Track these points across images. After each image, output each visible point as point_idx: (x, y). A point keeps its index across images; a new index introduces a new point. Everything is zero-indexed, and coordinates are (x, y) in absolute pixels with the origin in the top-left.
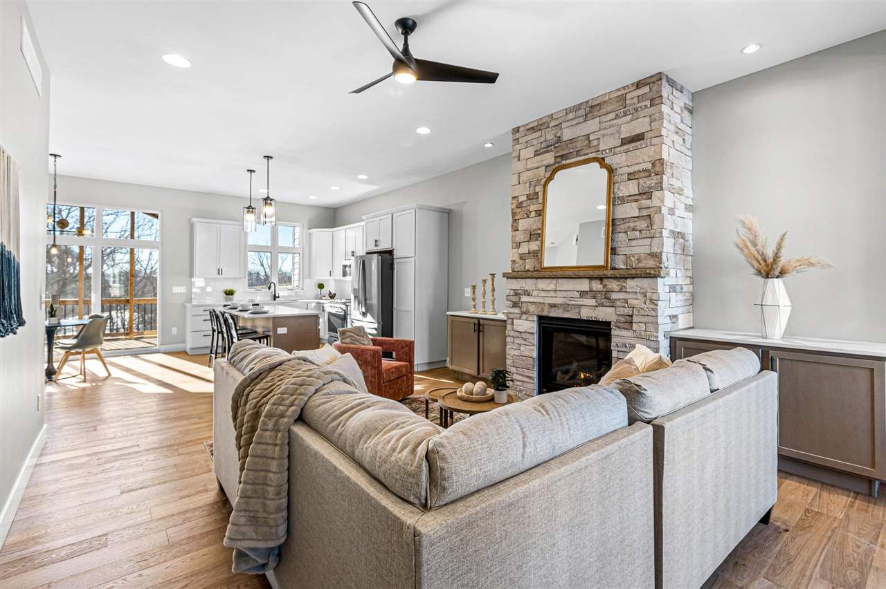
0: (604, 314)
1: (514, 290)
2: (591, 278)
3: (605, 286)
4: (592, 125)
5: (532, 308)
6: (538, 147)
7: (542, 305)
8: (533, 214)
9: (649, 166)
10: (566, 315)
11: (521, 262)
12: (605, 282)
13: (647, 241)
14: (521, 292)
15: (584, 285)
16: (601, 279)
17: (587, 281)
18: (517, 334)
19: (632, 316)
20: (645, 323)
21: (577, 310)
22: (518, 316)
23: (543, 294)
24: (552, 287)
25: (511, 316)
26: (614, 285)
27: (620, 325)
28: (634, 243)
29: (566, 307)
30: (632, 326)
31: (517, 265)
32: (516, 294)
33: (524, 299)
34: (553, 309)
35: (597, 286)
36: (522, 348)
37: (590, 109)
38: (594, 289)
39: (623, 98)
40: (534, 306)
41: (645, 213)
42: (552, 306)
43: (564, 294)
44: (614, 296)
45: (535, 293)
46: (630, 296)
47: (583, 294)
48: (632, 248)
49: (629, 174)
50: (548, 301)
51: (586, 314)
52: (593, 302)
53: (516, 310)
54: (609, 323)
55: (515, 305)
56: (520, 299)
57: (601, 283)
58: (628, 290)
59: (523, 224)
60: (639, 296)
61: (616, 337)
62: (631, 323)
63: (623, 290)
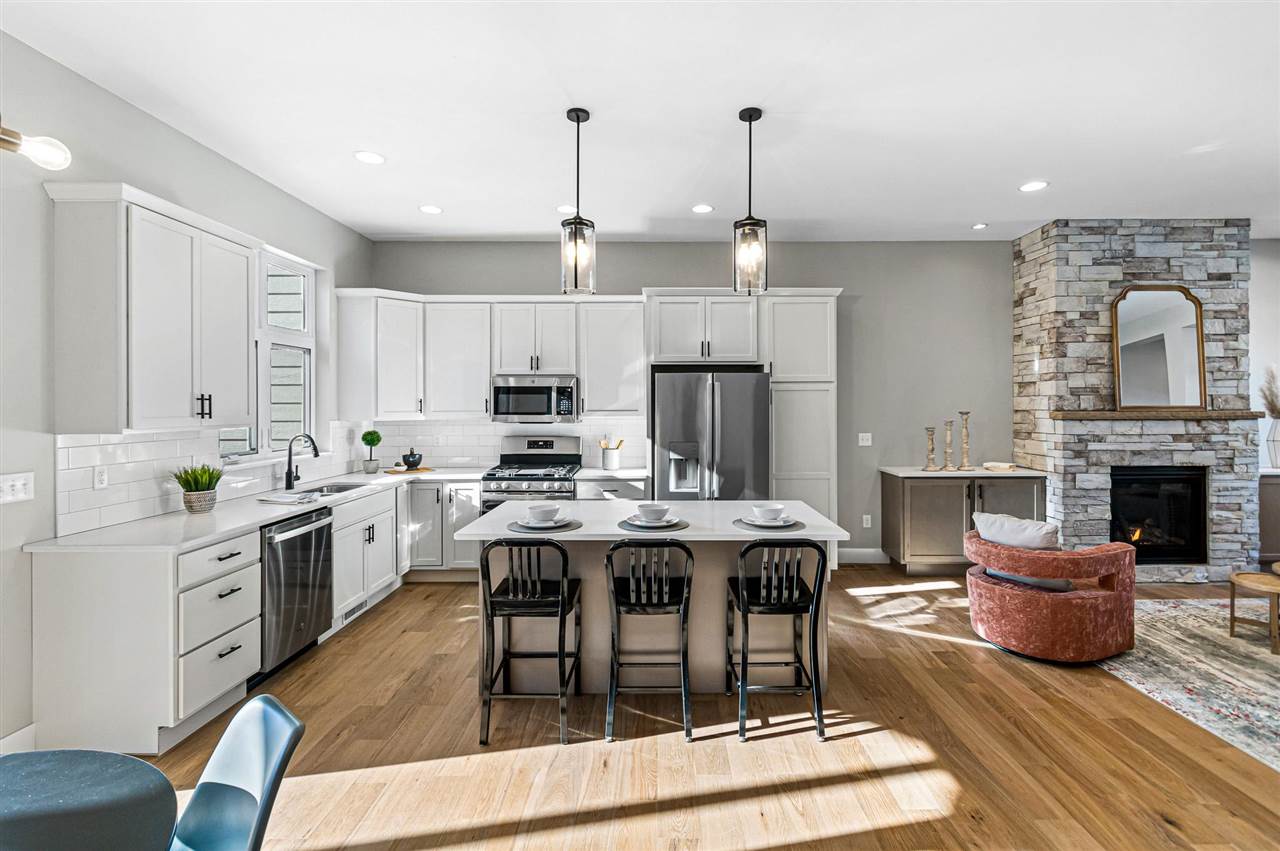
0: (1204, 458)
1: (1078, 435)
2: (1186, 420)
3: (1204, 429)
4: (1172, 249)
5: (1105, 458)
6: (1099, 254)
7: (1122, 453)
8: (1091, 338)
9: (1235, 307)
10: (1156, 463)
11: (1073, 398)
12: (1204, 424)
13: (1235, 383)
14: (1089, 437)
15: (1179, 428)
16: (1198, 421)
17: (1181, 423)
18: (1084, 493)
19: (1232, 459)
20: (1247, 465)
21: (1169, 456)
22: (1084, 469)
23: (1122, 439)
24: (1138, 431)
25: (1073, 470)
26: (1214, 427)
27: (1221, 468)
28: (1219, 383)
29: (1154, 453)
30: (1233, 469)
31: (1066, 403)
32: (1080, 441)
33: (1092, 446)
34: (1136, 458)
35: (1194, 428)
36: (1089, 510)
37: (1171, 230)
38: (1192, 432)
39: (1210, 231)
40: (1108, 456)
41: (1231, 354)
42: (1135, 453)
43: (1153, 438)
44: (1214, 438)
45: (1110, 438)
46: (1231, 438)
47: (1176, 438)
48: (1218, 389)
49: (1216, 312)
50: (1130, 447)
51: (1179, 460)
52: (1189, 446)
53: (1081, 462)
54: (1204, 468)
55: (1078, 454)
56: (1087, 446)
57: (1199, 426)
58: (1230, 432)
59: (1073, 349)
60: (1240, 438)
61: (1216, 482)
62: (1231, 466)
63: (1225, 432)
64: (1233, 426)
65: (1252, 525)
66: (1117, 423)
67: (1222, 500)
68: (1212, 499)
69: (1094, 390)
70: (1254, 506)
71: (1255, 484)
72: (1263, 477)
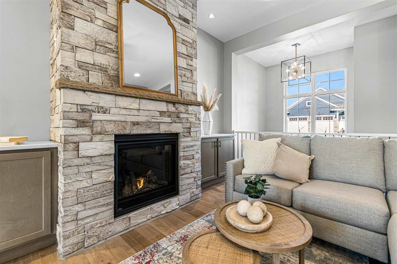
0: (176, 128)
1: (81, 105)
2: (167, 102)
3: (177, 109)
5: (109, 127)
7: (123, 124)
9: (191, 41)
10: (149, 131)
11: (81, 72)
12: (177, 105)
13: (191, 85)
14: (93, 108)
15: (163, 107)
16: (174, 103)
17: (164, 104)
18: (88, 161)
19: (190, 128)
20: (196, 132)
21: (158, 127)
22: (88, 138)
23: (124, 112)
24: (136, 106)
25: (76, 139)
26: (182, 108)
27: (185, 134)
28: (185, 84)
29: (148, 124)
30: (190, 134)
31: (73, 74)
32: (84, 111)
33: (96, 116)
34: (135, 127)
35: (171, 108)
36: (94, 176)
38: (170, 110)
40: (112, 125)
41: (189, 67)
43: (147, 113)
44: (182, 115)
45: (113, 111)
46: (190, 116)
47: (162, 113)
48: (184, 87)
49: (183, 40)
50: (130, 119)
51: (164, 129)
52: (168, 120)
53: (85, 131)
54: (177, 135)
55: (81, 124)
56: (91, 116)
57: (174, 107)
58: (189, 112)
60: (193, 116)
61: (183, 142)
62: (190, 132)
63: (187, 112)
64: (191, 108)
65: (198, 166)
66: (119, 99)
67: (186, 154)
68: (181, 154)
69: (103, 69)
70: (198, 156)
71: (199, 143)
72: (202, 139)
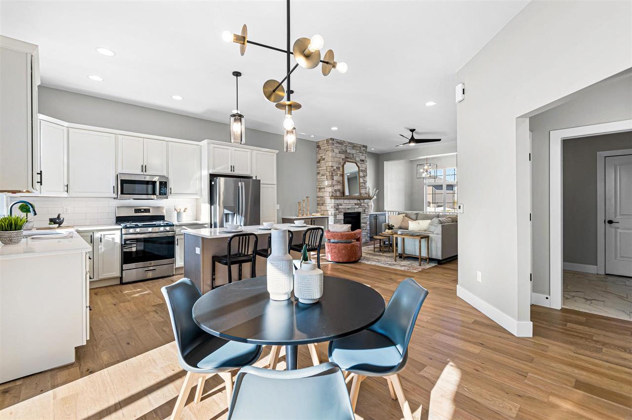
0: (360, 210)
1: (337, 204)
2: (357, 199)
4: (353, 151)
5: (342, 210)
6: (340, 150)
7: (346, 209)
8: (338, 175)
9: (365, 170)
10: (352, 212)
11: (335, 193)
13: (364, 190)
14: (339, 204)
15: (356, 201)
19: (365, 210)
20: (367, 212)
21: (354, 210)
22: (338, 214)
23: (346, 205)
24: (348, 202)
25: (336, 214)
26: (362, 201)
27: (363, 213)
29: (351, 209)
33: (340, 207)
37: (354, 146)
38: (358, 203)
39: (360, 147)
41: (364, 182)
42: (348, 209)
43: (351, 205)
44: (362, 205)
45: (343, 204)
47: (356, 204)
48: (362, 191)
49: (362, 170)
50: (347, 207)
51: (356, 210)
52: (357, 206)
53: (337, 212)
54: (360, 213)
55: (337, 209)
57: (359, 201)
59: (335, 178)
60: (366, 204)
61: (363, 216)
62: (365, 212)
63: (364, 203)
64: (365, 201)
65: (368, 228)
66: (345, 200)
67: (364, 221)
68: (362, 221)
69: (339, 190)
70: (368, 223)
71: (368, 217)
72: (370, 215)
